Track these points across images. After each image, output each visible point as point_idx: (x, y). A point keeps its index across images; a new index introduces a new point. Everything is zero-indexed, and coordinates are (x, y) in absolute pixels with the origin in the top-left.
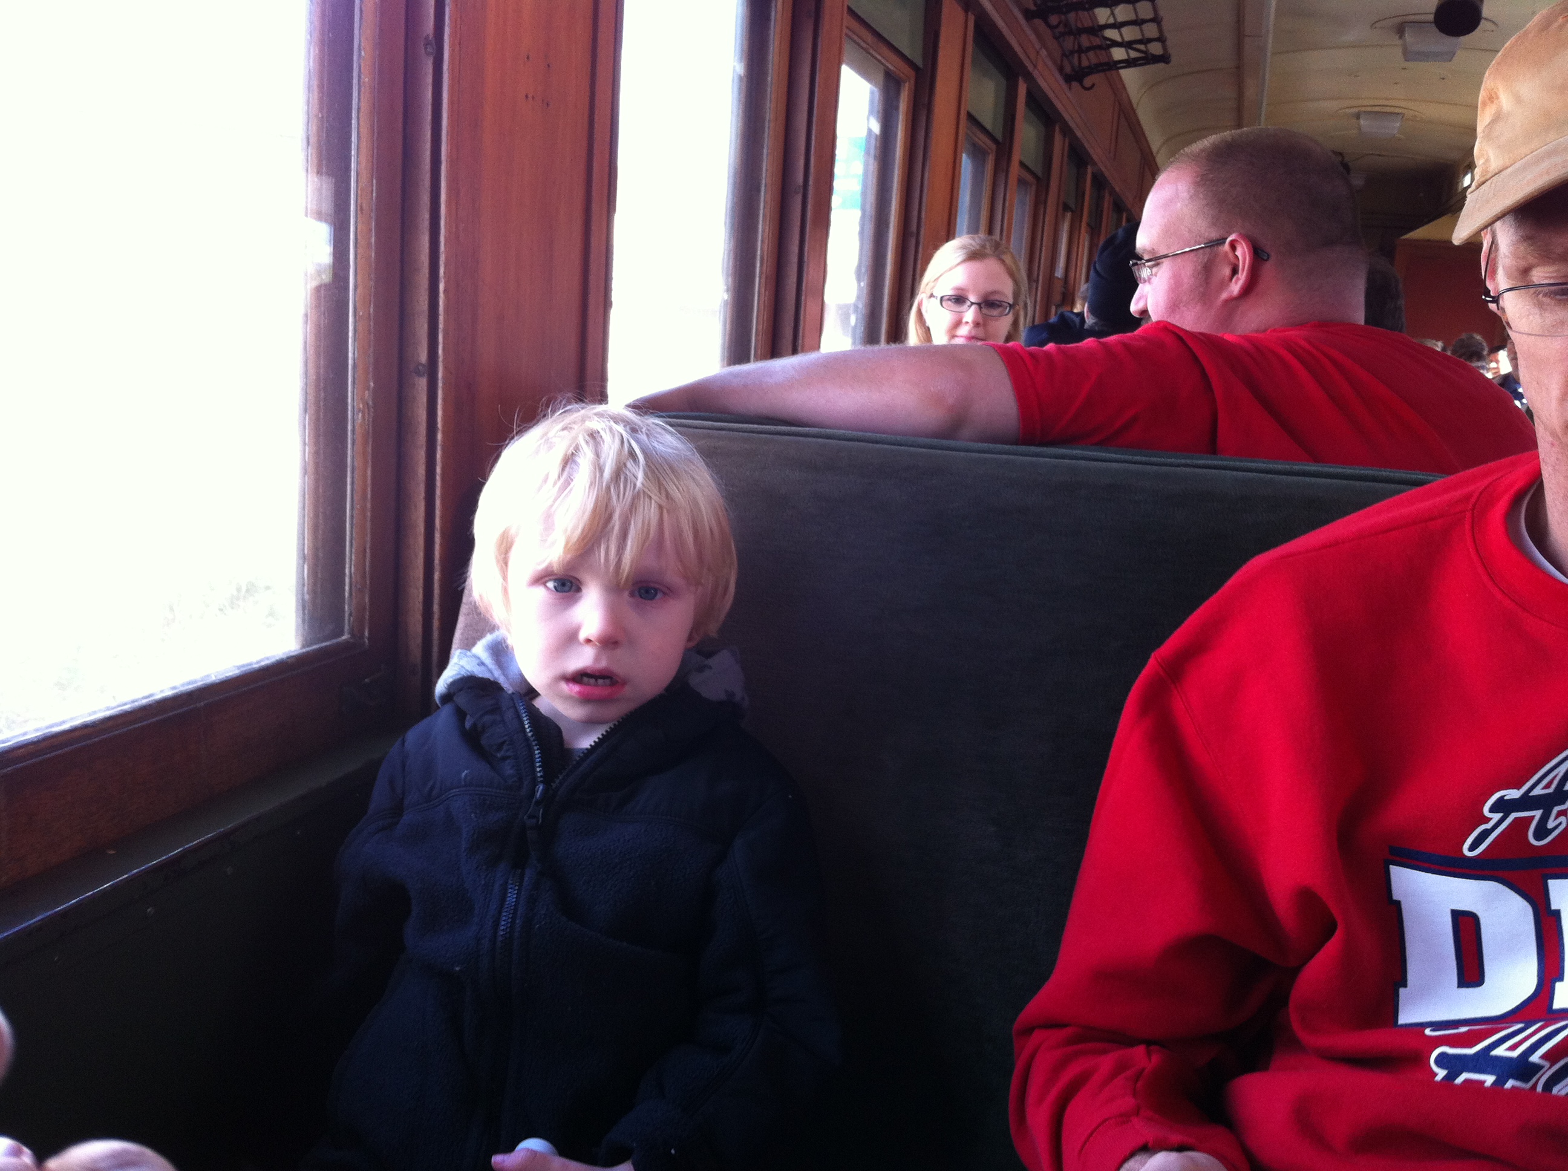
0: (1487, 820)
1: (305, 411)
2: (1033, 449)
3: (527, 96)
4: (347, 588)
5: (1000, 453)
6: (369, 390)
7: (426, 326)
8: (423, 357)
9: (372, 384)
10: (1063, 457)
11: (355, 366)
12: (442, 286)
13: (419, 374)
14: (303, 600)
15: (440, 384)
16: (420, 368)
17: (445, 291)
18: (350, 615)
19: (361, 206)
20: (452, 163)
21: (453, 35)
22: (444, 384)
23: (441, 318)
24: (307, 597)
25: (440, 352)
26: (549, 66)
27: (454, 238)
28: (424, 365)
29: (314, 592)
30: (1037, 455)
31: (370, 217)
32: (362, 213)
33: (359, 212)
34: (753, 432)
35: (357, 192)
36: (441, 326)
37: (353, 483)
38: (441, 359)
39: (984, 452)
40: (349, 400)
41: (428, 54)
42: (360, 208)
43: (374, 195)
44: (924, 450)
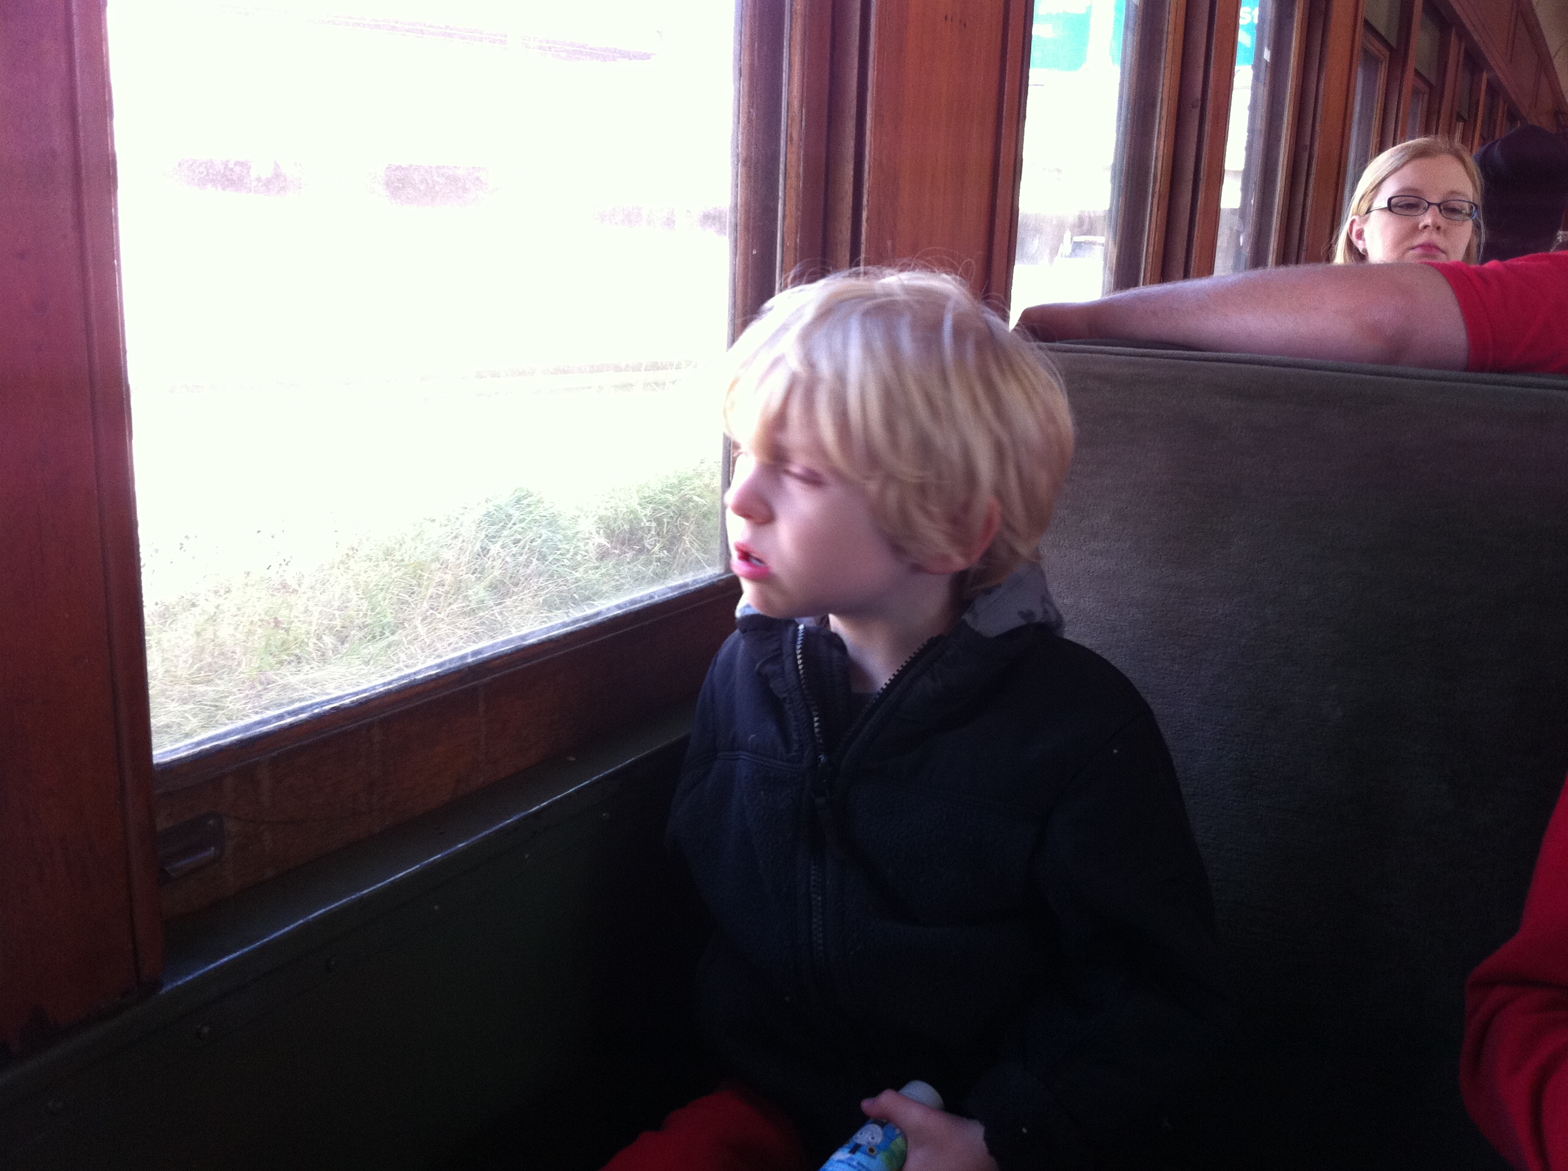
3: (946, 18)
12: (864, 215)
19: (791, 135)
23: (863, 247)
27: (878, 166)
30: (1498, 383)
31: (799, 147)
32: (792, 143)
33: (789, 143)
34: (1179, 358)
35: (787, 123)
42: (790, 138)
43: (803, 124)
44: (1372, 377)
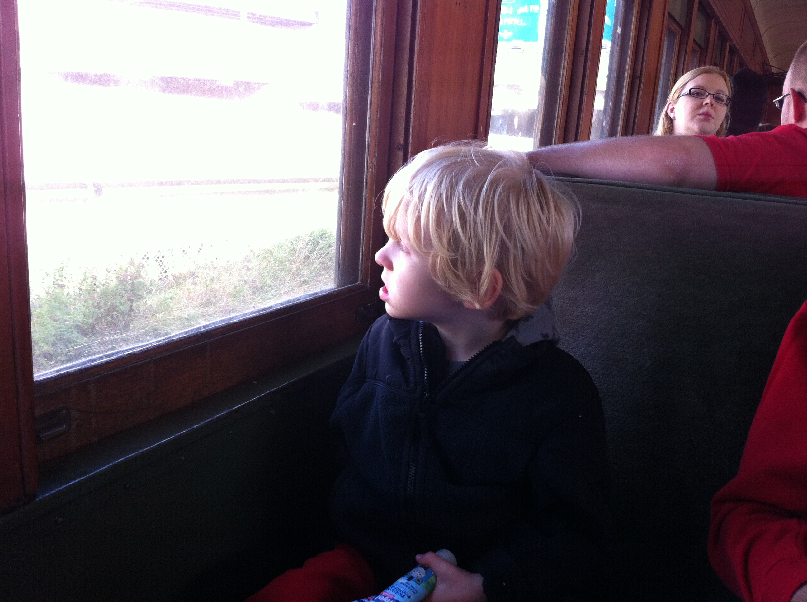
1: (343, 168)
2: (730, 194)
3: (456, 3)
4: (360, 258)
5: (711, 195)
6: (375, 157)
7: (404, 125)
8: (402, 141)
9: (377, 154)
11: (369, 145)
12: (413, 104)
13: (399, 150)
14: (339, 263)
16: (400, 146)
17: (414, 106)
18: (362, 271)
19: (375, 62)
23: (412, 120)
24: (340, 262)
25: (410, 137)
28: (402, 145)
29: (344, 259)
31: (379, 68)
32: (376, 65)
33: (374, 65)
35: (374, 54)
36: (411, 124)
37: (365, 205)
38: (411, 142)
39: (702, 195)
40: (365, 163)
42: (375, 63)
43: (382, 56)
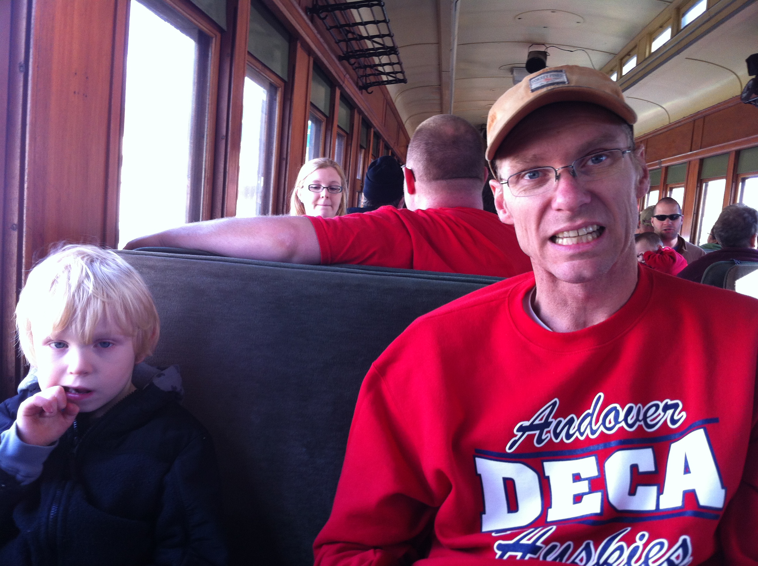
0: (516, 436)
3: (75, 92)
5: (308, 269)
7: (17, 206)
8: (16, 221)
10: (337, 271)
12: (26, 186)
13: (14, 229)
15: (24, 234)
16: (14, 226)
17: (28, 188)
20: (33, 125)
21: (34, 62)
22: (27, 234)
23: (25, 202)
25: (25, 218)
26: (87, 78)
27: (33, 162)
28: (15, 225)
34: (188, 258)
36: (25, 205)
38: (25, 222)
39: (301, 268)
41: (21, 71)
44: (272, 267)
